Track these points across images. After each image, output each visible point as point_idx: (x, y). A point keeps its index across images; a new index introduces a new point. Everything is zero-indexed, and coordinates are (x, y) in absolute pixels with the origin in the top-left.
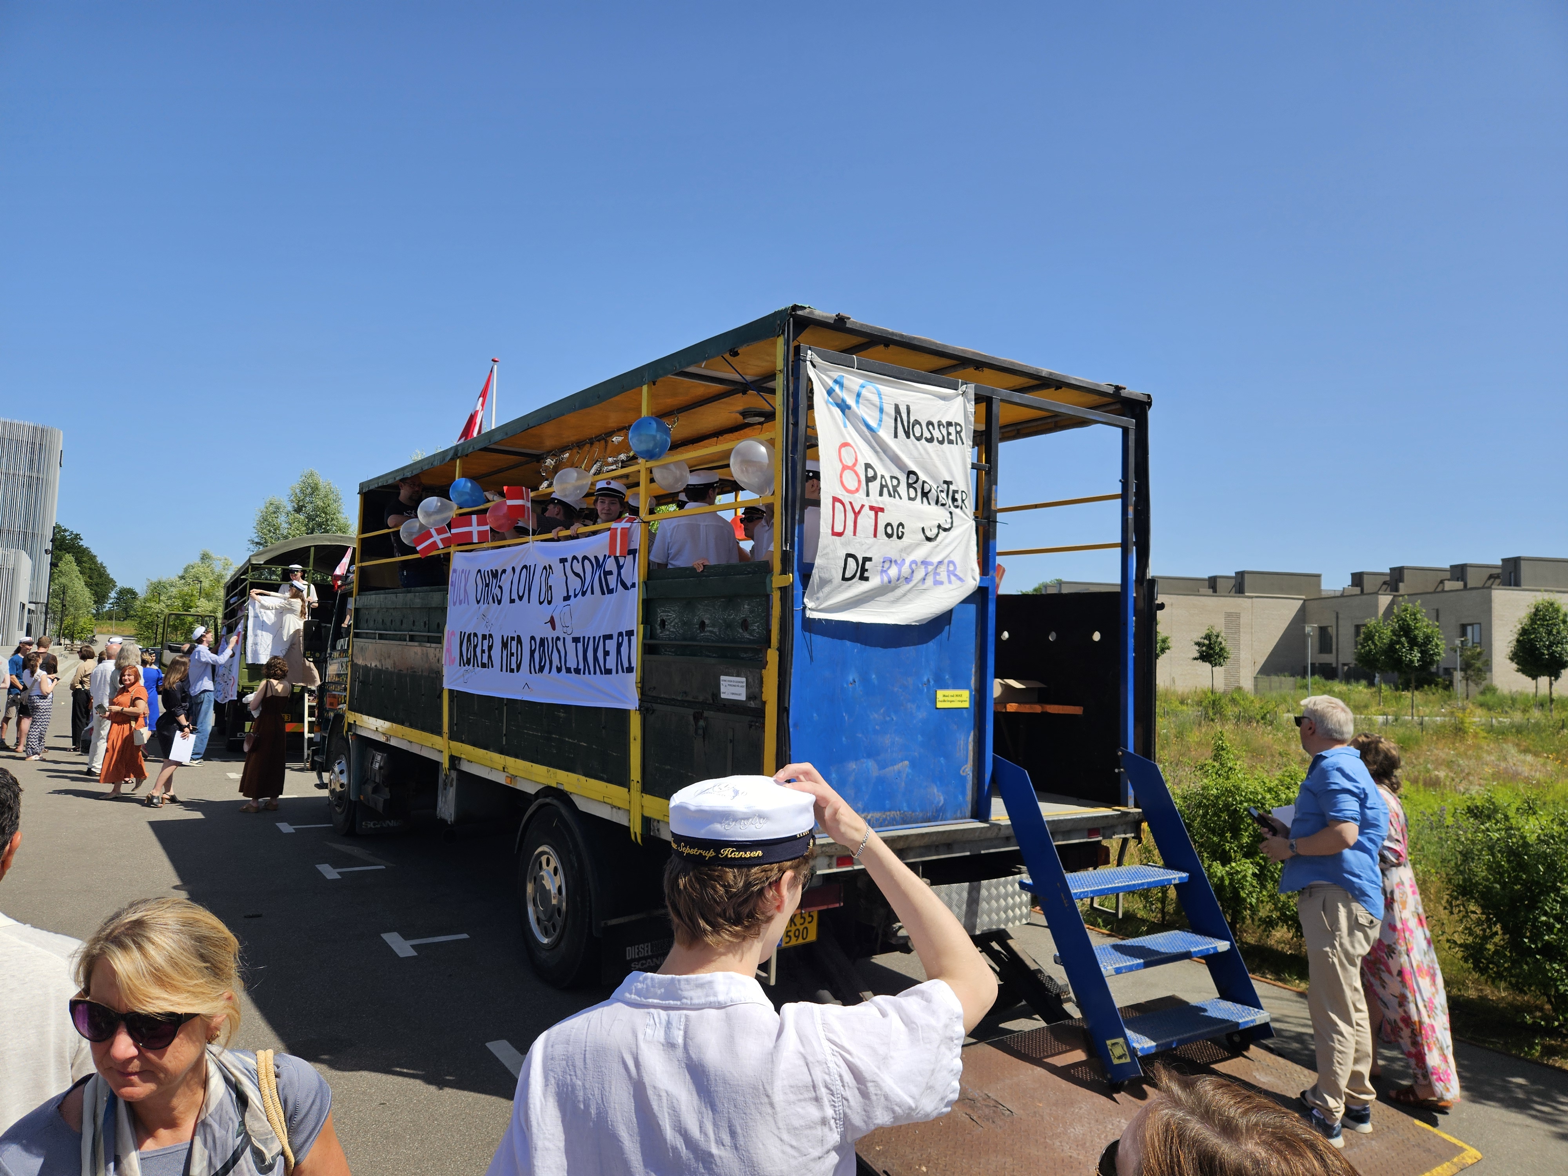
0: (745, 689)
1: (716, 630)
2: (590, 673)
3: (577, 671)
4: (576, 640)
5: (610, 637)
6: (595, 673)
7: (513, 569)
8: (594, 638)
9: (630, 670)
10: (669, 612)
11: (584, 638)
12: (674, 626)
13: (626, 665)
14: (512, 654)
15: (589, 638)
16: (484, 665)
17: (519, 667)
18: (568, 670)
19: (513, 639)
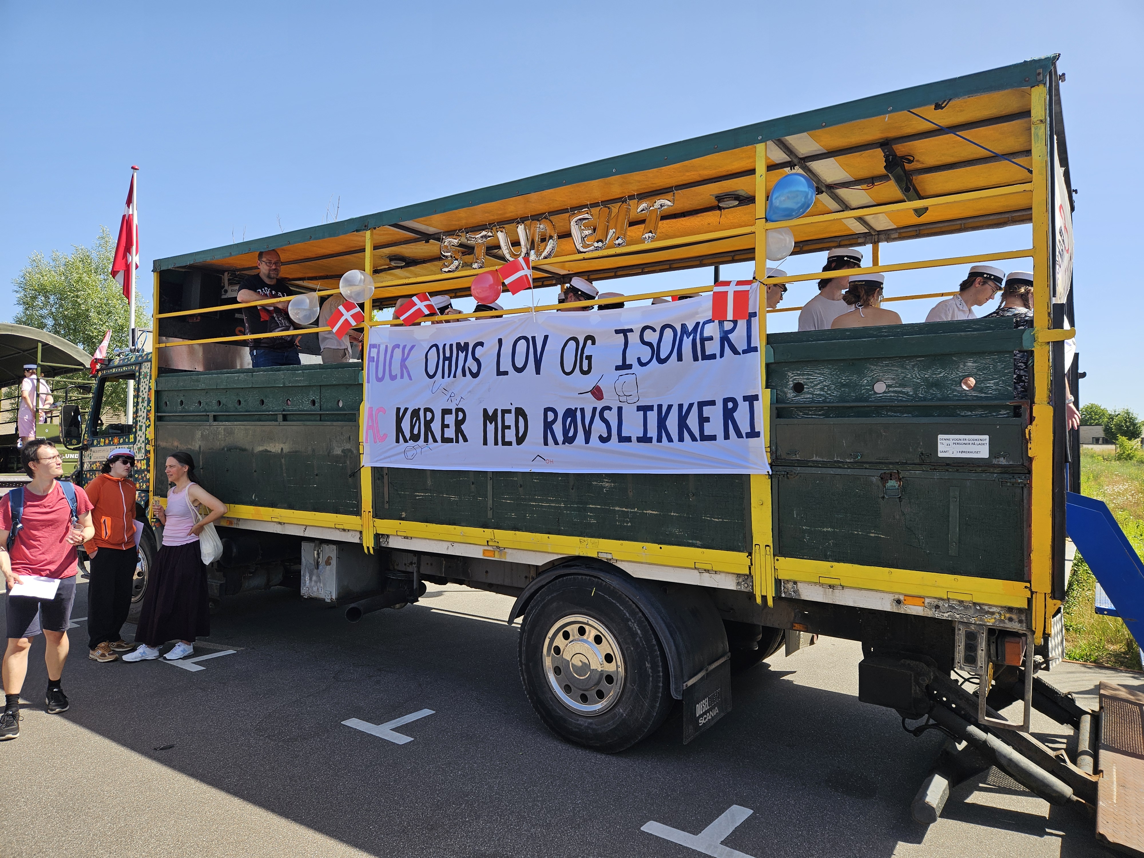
0: (987, 447)
1: (909, 390)
2: (670, 440)
3: (645, 439)
4: (645, 409)
5: (712, 403)
6: (681, 439)
7: (500, 341)
8: (681, 406)
9: (753, 434)
10: (811, 375)
11: (660, 407)
12: (822, 389)
13: (745, 428)
14: (505, 427)
15: (670, 407)
16: (445, 440)
17: (520, 440)
18: (624, 439)
19: (505, 412)
